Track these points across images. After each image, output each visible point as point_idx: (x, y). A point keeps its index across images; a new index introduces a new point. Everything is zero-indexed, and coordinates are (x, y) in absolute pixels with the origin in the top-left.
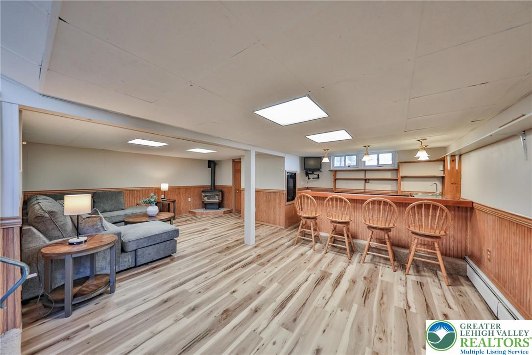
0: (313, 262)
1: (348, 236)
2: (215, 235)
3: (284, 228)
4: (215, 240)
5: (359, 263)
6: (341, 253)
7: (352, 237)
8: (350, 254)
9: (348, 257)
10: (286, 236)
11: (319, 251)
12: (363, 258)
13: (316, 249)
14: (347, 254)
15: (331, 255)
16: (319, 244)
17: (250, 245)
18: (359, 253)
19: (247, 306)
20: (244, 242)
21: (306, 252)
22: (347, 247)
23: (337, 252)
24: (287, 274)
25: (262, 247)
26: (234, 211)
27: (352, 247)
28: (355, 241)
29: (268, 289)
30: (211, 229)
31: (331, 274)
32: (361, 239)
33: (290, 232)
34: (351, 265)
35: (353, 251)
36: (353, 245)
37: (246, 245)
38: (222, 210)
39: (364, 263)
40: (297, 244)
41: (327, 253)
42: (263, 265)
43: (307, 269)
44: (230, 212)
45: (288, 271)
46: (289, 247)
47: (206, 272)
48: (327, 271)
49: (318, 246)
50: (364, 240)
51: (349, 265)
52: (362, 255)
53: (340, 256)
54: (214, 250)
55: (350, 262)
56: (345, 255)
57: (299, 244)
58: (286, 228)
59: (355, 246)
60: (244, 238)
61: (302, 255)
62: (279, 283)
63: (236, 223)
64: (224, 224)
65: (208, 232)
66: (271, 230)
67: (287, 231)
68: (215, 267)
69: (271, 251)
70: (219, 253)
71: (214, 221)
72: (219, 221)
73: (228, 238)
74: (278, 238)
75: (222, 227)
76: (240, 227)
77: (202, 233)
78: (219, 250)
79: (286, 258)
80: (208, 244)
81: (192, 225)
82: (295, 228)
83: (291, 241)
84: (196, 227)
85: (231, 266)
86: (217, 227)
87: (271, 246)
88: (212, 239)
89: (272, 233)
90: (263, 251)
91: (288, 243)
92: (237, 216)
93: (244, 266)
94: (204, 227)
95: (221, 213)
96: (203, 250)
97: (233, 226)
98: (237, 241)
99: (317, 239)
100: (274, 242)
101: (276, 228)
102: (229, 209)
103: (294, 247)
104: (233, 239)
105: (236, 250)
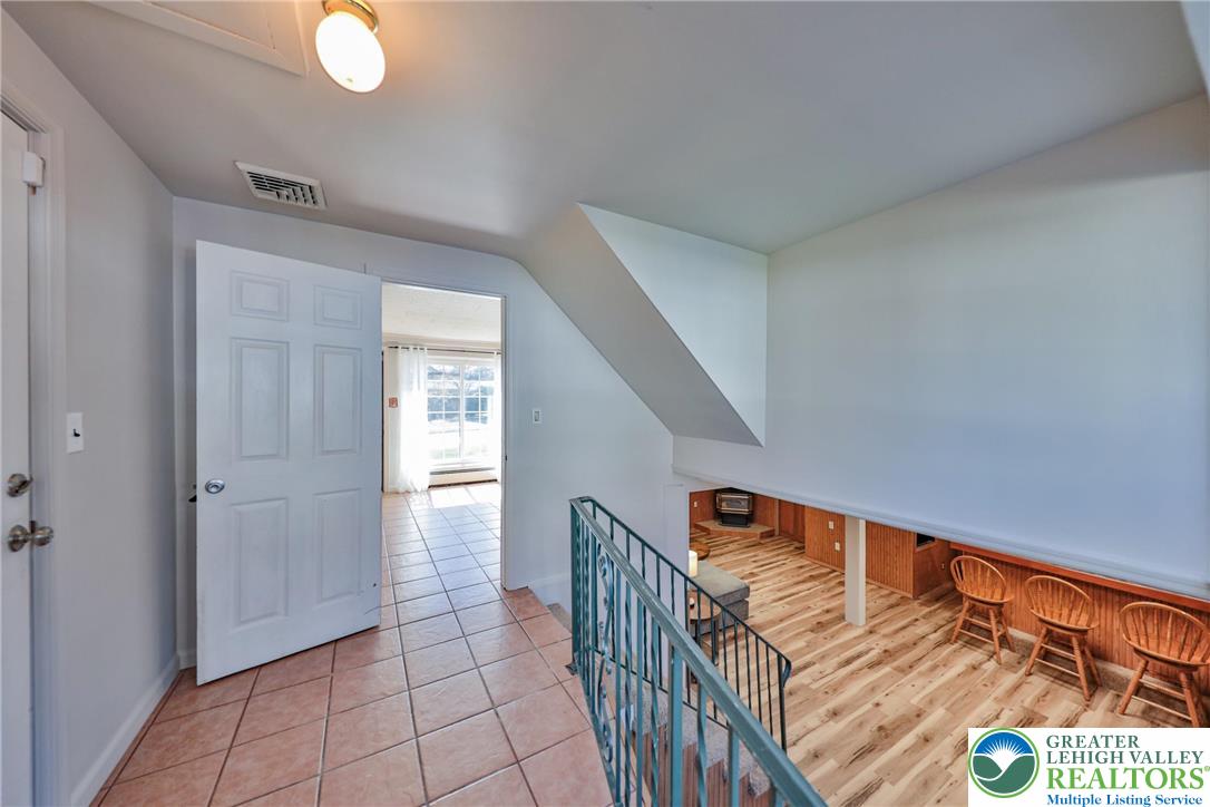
0: (1002, 688)
1: (1083, 653)
2: (779, 590)
3: (910, 596)
4: (787, 603)
5: (1112, 711)
6: (1066, 682)
7: (1093, 655)
8: (1088, 688)
9: (1083, 694)
10: (924, 617)
11: (1011, 668)
12: (1122, 701)
13: (1003, 662)
14: (1081, 688)
15: (1039, 683)
16: (1008, 651)
17: (858, 626)
18: (1112, 692)
19: (910, 729)
20: (842, 618)
21: (981, 664)
22: (1081, 674)
23: (1056, 678)
24: (954, 699)
25: (885, 636)
26: (777, 533)
27: (1093, 675)
28: (1100, 664)
29: (930, 714)
30: (762, 576)
31: (1047, 718)
32: (1119, 664)
33: (928, 609)
34: (1090, 713)
35: (1096, 683)
36: (1095, 672)
37: (850, 625)
38: (756, 529)
39: (1124, 714)
40: (955, 642)
41: (1030, 674)
42: (902, 671)
43: (993, 696)
44: (770, 534)
45: (954, 694)
46: (939, 645)
47: (814, 663)
48: (1036, 709)
49: (1005, 654)
50: (1125, 666)
51: (1085, 710)
52: (1118, 696)
53: (1063, 689)
54: (799, 622)
55: (1088, 706)
56: (1074, 688)
57: (960, 642)
58: (916, 598)
59: (1101, 675)
60: (843, 606)
61: (974, 668)
62: (947, 709)
63: (801, 567)
64: (778, 566)
65: (761, 581)
66: (882, 596)
67: (922, 604)
68: (823, 657)
69: (906, 647)
70: (812, 631)
71: (755, 556)
72: (762, 555)
73: (810, 603)
74: (909, 619)
75: (780, 574)
76: (812, 578)
77: (753, 582)
78: (809, 626)
79: (943, 669)
80: (780, 609)
81: (722, 560)
82: (937, 600)
83: (939, 633)
84: (734, 567)
85: (848, 662)
86: (771, 573)
87: (900, 635)
88: (781, 599)
89: (888, 603)
90: (890, 644)
91: (935, 635)
92: (791, 548)
93: (873, 665)
94: (748, 569)
95: (755, 535)
96: (781, 620)
97: (798, 576)
98: (828, 611)
99: (1005, 641)
100: (904, 628)
101: (893, 593)
102: (767, 529)
103: (949, 649)
104: (818, 605)
105: (838, 632)
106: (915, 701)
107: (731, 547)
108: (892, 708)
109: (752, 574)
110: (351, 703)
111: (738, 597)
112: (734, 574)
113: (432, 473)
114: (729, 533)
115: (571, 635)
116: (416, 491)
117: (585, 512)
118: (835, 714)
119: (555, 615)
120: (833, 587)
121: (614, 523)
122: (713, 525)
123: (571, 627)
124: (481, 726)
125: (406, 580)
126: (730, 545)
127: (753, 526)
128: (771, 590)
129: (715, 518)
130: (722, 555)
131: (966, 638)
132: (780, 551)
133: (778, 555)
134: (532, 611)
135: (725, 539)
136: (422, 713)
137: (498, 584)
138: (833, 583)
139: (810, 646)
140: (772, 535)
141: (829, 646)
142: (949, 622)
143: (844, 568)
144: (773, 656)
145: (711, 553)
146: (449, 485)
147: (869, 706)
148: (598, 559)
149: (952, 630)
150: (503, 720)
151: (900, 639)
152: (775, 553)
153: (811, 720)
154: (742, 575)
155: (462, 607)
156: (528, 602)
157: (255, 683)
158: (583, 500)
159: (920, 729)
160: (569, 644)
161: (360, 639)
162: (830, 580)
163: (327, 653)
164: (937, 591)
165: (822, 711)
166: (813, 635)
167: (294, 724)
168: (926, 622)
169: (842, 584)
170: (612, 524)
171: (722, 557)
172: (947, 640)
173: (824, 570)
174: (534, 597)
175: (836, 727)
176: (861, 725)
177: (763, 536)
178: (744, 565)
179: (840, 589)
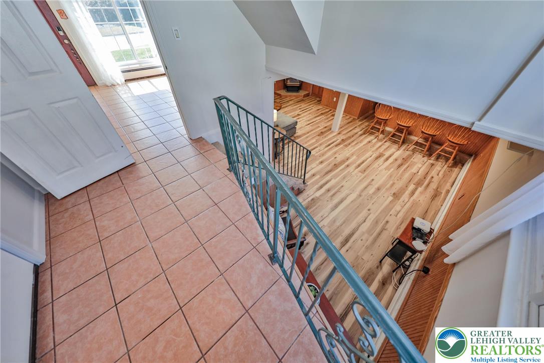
0: (376, 147)
2: (308, 121)
4: (311, 126)
5: (404, 150)
6: (396, 143)
8: (401, 144)
9: (399, 146)
11: (381, 140)
13: (379, 139)
14: (399, 144)
15: (387, 144)
17: (335, 132)
18: (407, 144)
19: (344, 164)
20: (331, 129)
21: (372, 140)
22: (401, 140)
23: (393, 142)
25: (344, 134)
26: (311, 94)
27: (405, 140)
28: (409, 137)
29: (351, 158)
30: (302, 115)
31: (385, 155)
33: (361, 123)
35: (404, 143)
37: (332, 132)
38: (302, 93)
39: (407, 150)
40: (366, 134)
41: (386, 142)
42: (346, 146)
45: (361, 151)
46: (361, 135)
47: (318, 147)
48: (383, 153)
49: (381, 136)
50: (415, 136)
53: (394, 146)
54: (314, 133)
55: (398, 150)
56: (397, 145)
57: (368, 134)
58: (358, 118)
59: (407, 139)
60: (332, 124)
61: (370, 142)
63: (318, 110)
64: (309, 110)
65: (302, 117)
66: (346, 119)
67: (359, 121)
68: (321, 145)
69: (350, 138)
70: (319, 135)
71: (300, 106)
72: (303, 105)
73: (319, 125)
74: (353, 127)
75: (310, 114)
76: (322, 114)
77: (299, 118)
78: (318, 134)
79: (359, 144)
80: (308, 128)
81: (286, 109)
82: (365, 119)
83: (362, 131)
84: (291, 112)
85: (329, 145)
86: (305, 114)
87: (349, 133)
88: (309, 124)
89: (347, 122)
90: (344, 137)
91: (360, 132)
92: (316, 101)
93: (336, 146)
94: (297, 112)
95: (301, 96)
96: (308, 133)
97: (317, 113)
98: (326, 127)
99: (383, 132)
100: (351, 130)
101: (351, 117)
102: (307, 92)
103: (364, 136)
104: (322, 126)
105: (327, 135)
106: (347, 155)
107: (291, 103)
108: (340, 158)
109: (299, 115)
110: (139, 195)
111: (292, 126)
112: (290, 116)
113: (123, 72)
114: (290, 96)
115: (226, 157)
116: (118, 84)
117: (223, 106)
118: (322, 162)
119: (217, 148)
120: (329, 117)
121: (239, 108)
122: (283, 92)
123: (225, 152)
124: (198, 195)
125: (138, 139)
126: (290, 102)
127: (301, 91)
128: (306, 121)
129: (284, 89)
130: (287, 107)
131: (370, 132)
132: (311, 103)
133: (310, 105)
134: (207, 148)
135: (288, 99)
136: (172, 194)
137: (186, 136)
138: (329, 116)
139: (317, 141)
140: (308, 96)
141: (324, 140)
142: (367, 127)
143: (336, 109)
144: (305, 151)
145: (282, 106)
146: (138, 79)
147: (333, 158)
148: (235, 135)
149: (367, 129)
150: (206, 192)
151: (349, 135)
152: (309, 104)
153: (313, 165)
154: (293, 116)
155: (173, 149)
156: (204, 144)
157: (88, 194)
158: (220, 98)
159: (346, 163)
160: (226, 161)
161: (129, 169)
162: (328, 114)
163: (116, 177)
164: (366, 115)
165: (318, 162)
166: (319, 137)
167: (117, 206)
168: (359, 127)
169: (333, 115)
170: (238, 109)
171: (287, 108)
172: (364, 133)
173: (327, 110)
174: (206, 141)
175: (321, 166)
176: (329, 164)
177: (305, 96)
178: (296, 111)
179: (332, 118)
